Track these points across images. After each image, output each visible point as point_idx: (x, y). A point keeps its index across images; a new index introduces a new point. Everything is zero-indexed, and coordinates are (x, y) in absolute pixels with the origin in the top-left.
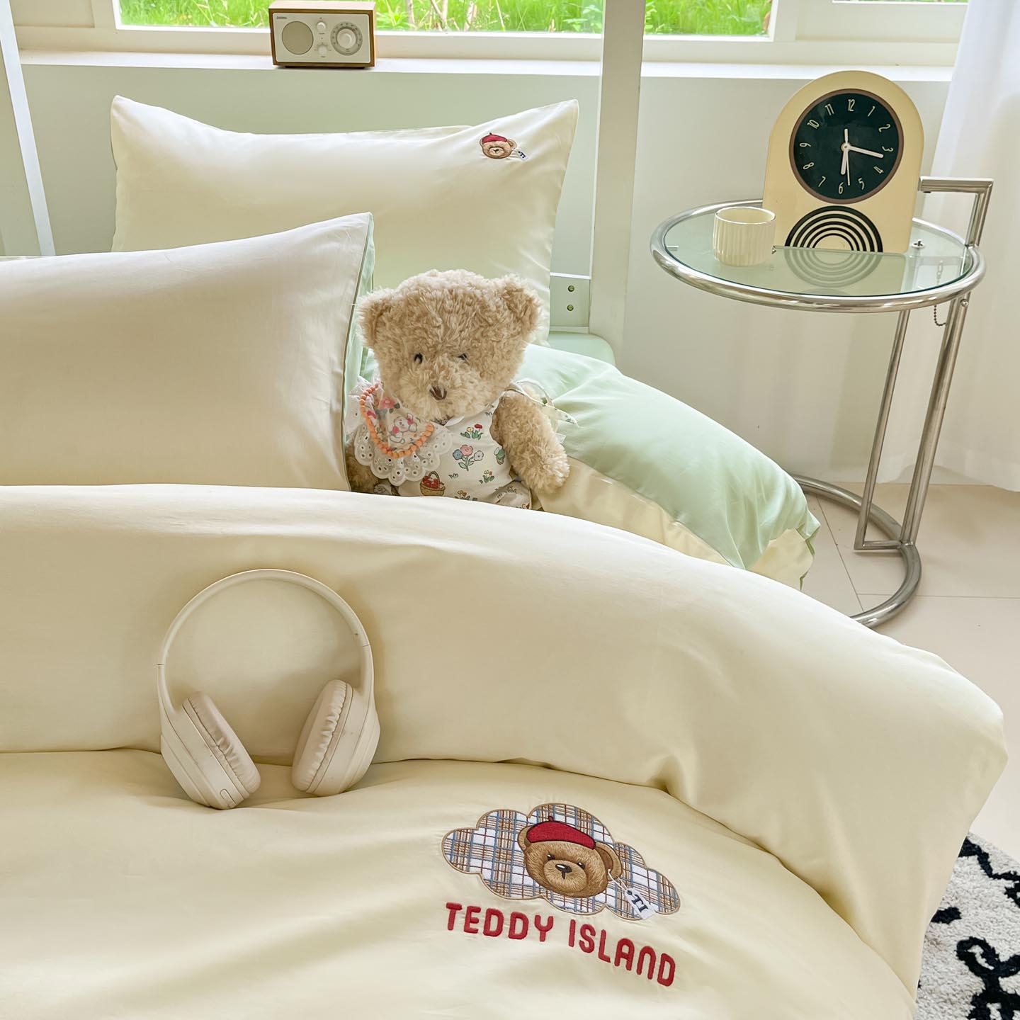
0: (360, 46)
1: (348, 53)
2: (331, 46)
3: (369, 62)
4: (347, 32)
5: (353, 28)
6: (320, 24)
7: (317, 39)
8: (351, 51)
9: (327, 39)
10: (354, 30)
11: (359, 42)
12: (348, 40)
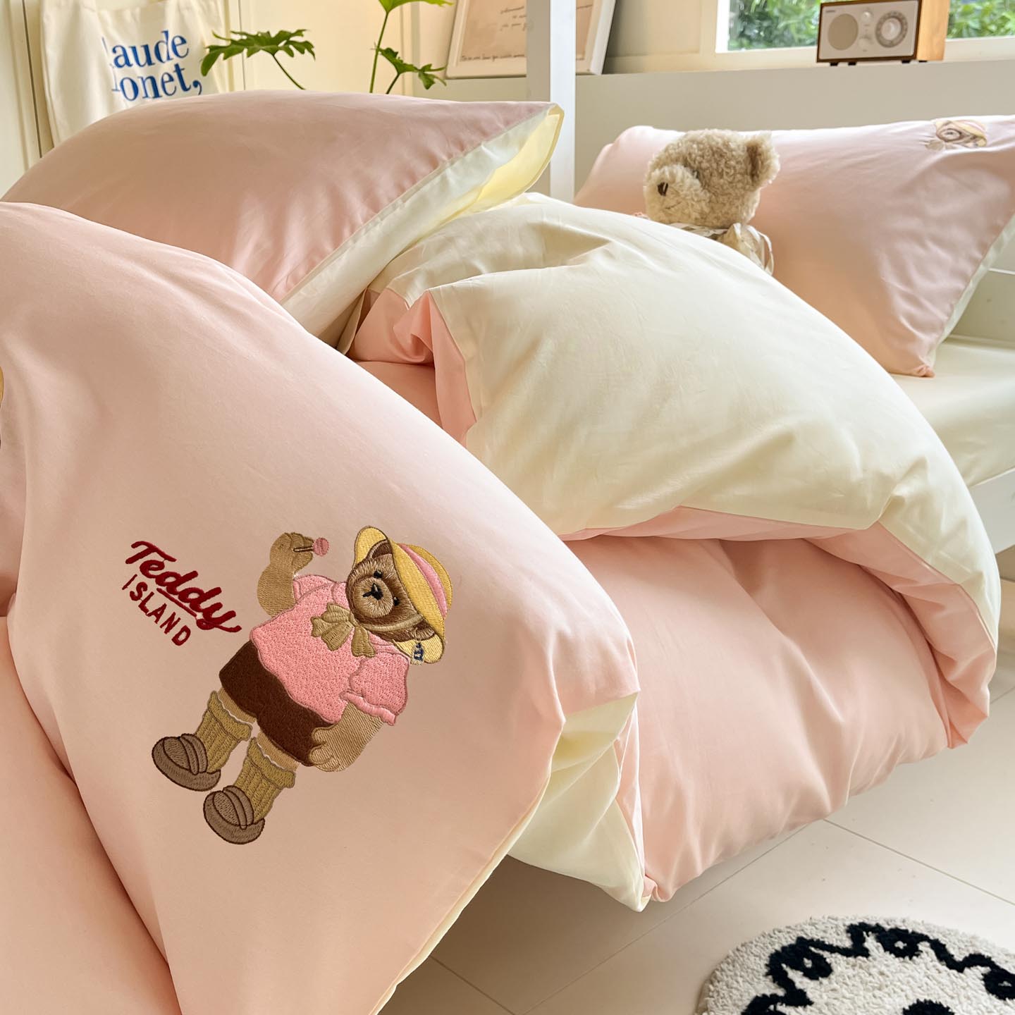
0: (904, 36)
1: (891, 44)
2: (874, 40)
3: (911, 53)
4: (893, 22)
5: (900, 17)
6: (867, 14)
7: (862, 30)
8: (895, 42)
9: (872, 30)
10: (900, 19)
11: (904, 32)
12: (892, 31)
